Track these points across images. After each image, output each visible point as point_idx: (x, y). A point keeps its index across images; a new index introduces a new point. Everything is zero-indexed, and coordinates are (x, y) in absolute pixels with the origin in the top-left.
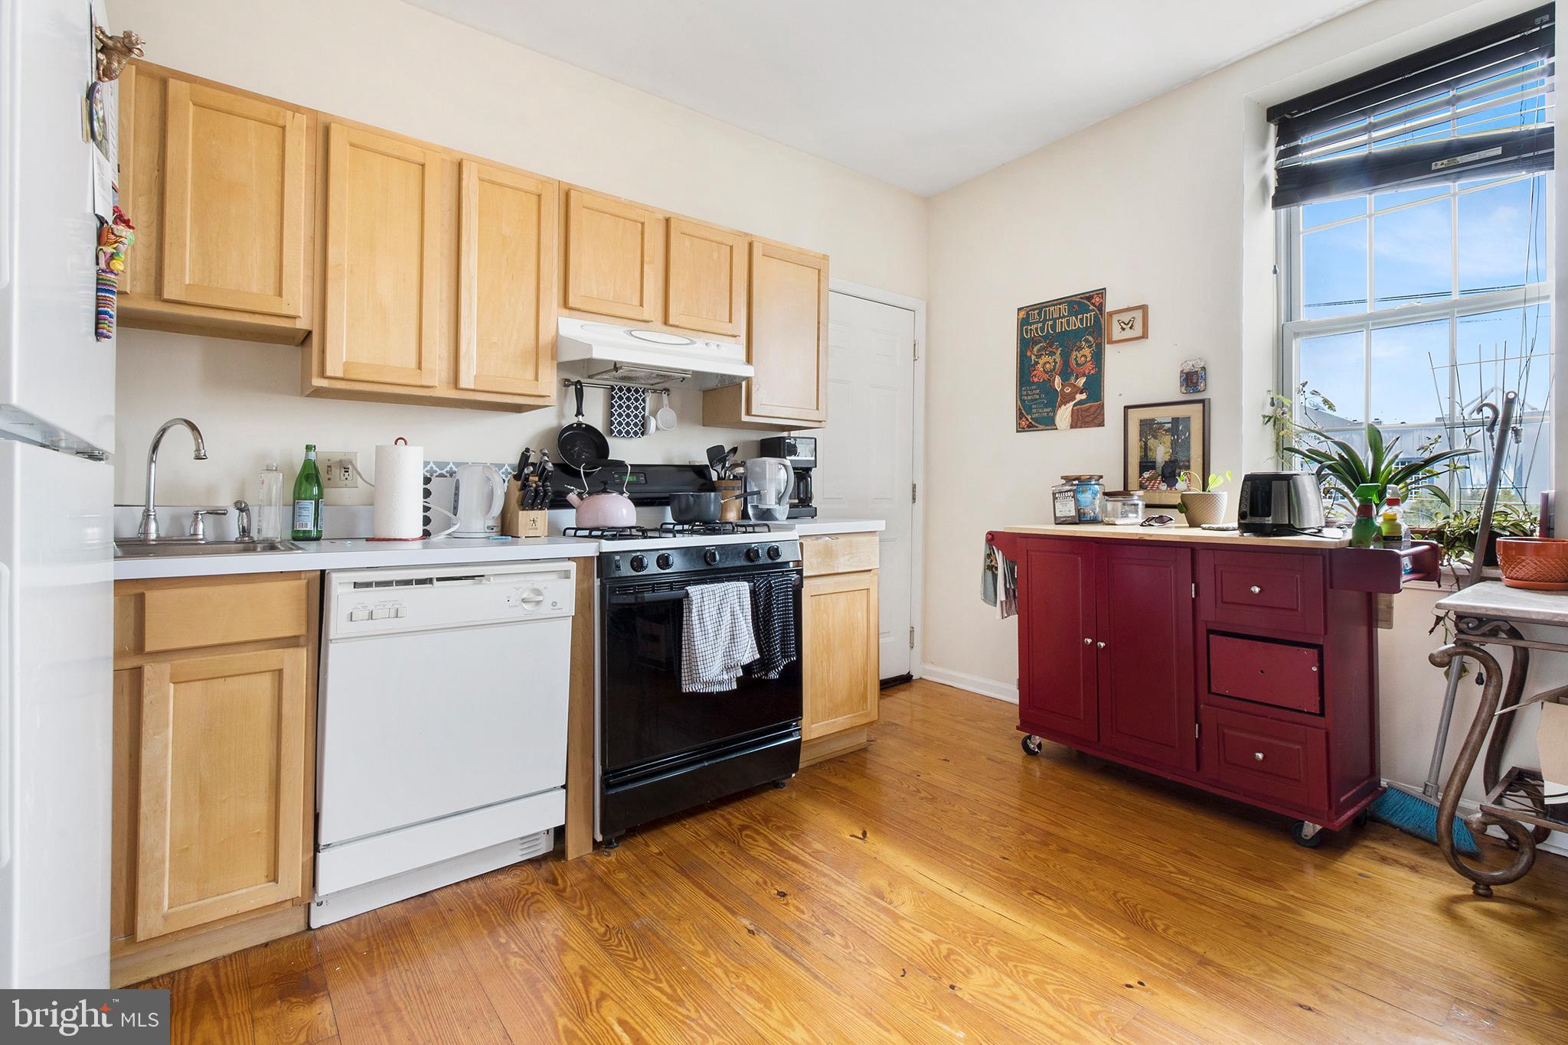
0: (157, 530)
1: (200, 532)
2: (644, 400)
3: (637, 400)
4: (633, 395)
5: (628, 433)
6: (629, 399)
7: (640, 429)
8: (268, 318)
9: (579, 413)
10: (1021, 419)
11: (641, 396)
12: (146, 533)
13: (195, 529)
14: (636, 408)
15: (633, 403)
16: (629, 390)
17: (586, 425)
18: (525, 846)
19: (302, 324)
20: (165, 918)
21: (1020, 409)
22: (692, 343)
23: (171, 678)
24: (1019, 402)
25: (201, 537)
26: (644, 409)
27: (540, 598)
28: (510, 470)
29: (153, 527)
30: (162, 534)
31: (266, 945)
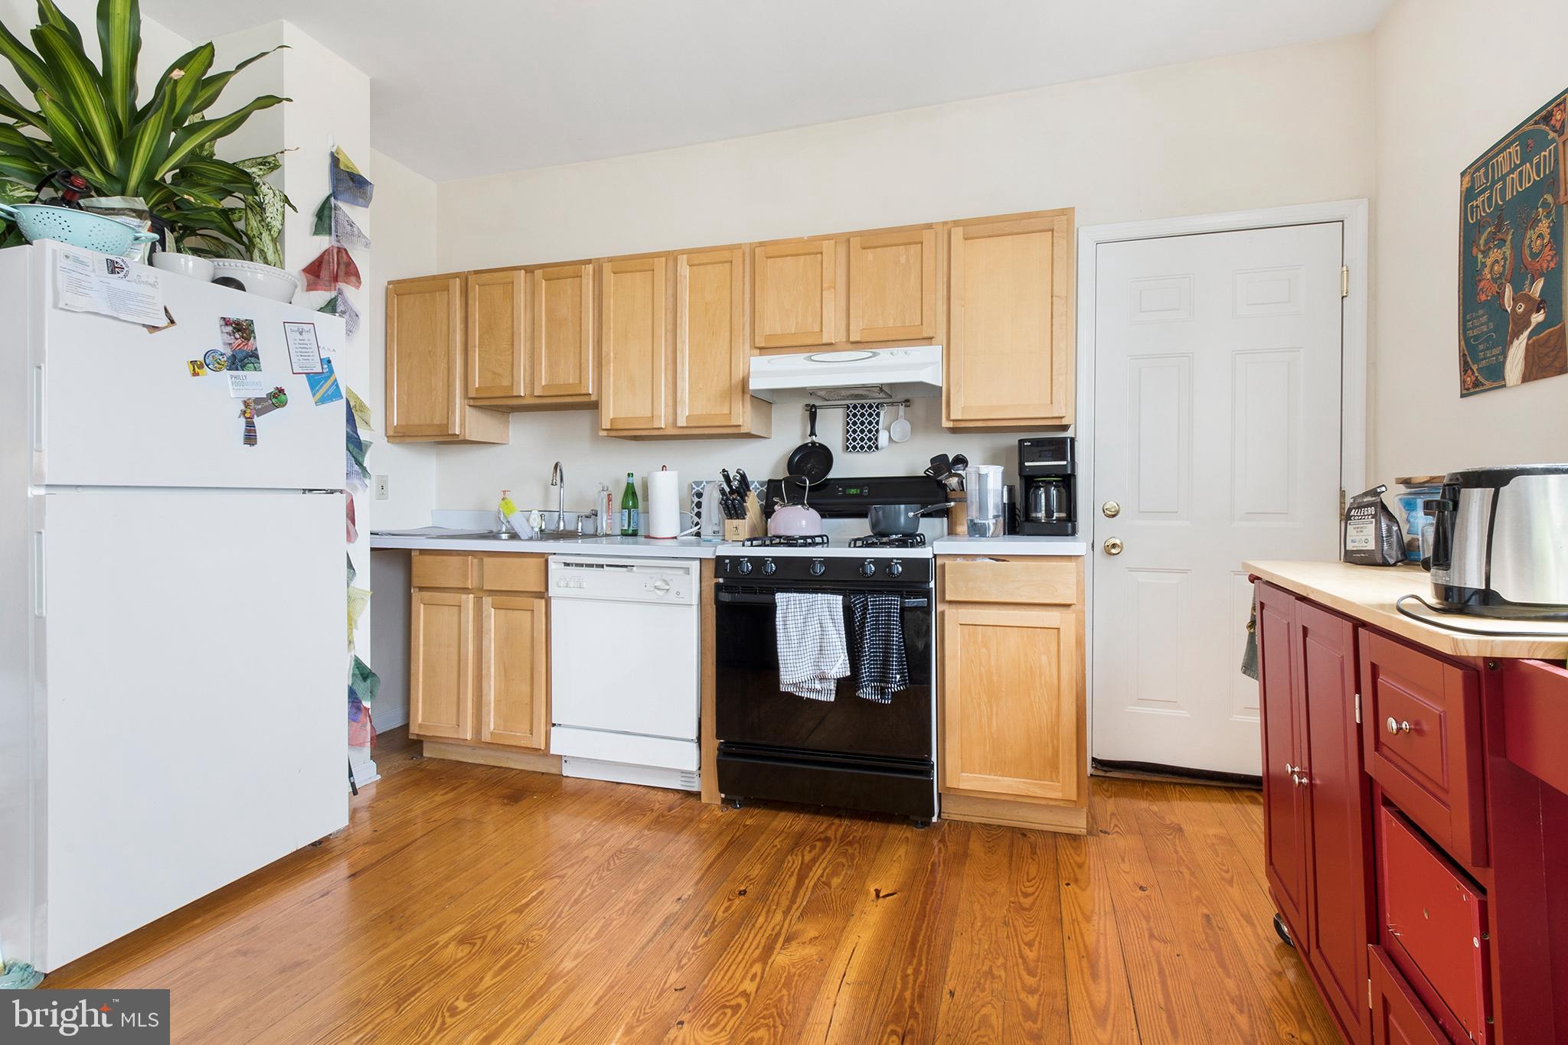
0: (564, 525)
1: (580, 528)
2: (878, 415)
3: (870, 415)
4: (866, 411)
5: (862, 448)
6: (863, 415)
7: (874, 443)
8: (563, 398)
9: (813, 433)
10: (1465, 371)
11: (874, 411)
12: (558, 527)
13: (578, 527)
14: (870, 423)
15: (866, 419)
16: (863, 407)
17: (819, 444)
18: (683, 779)
19: (593, 398)
20: (492, 733)
21: (1464, 355)
22: (875, 355)
23: (492, 604)
24: (1462, 343)
25: (580, 531)
26: (877, 423)
27: (668, 587)
28: (758, 486)
29: (562, 524)
30: (568, 528)
31: (543, 773)
